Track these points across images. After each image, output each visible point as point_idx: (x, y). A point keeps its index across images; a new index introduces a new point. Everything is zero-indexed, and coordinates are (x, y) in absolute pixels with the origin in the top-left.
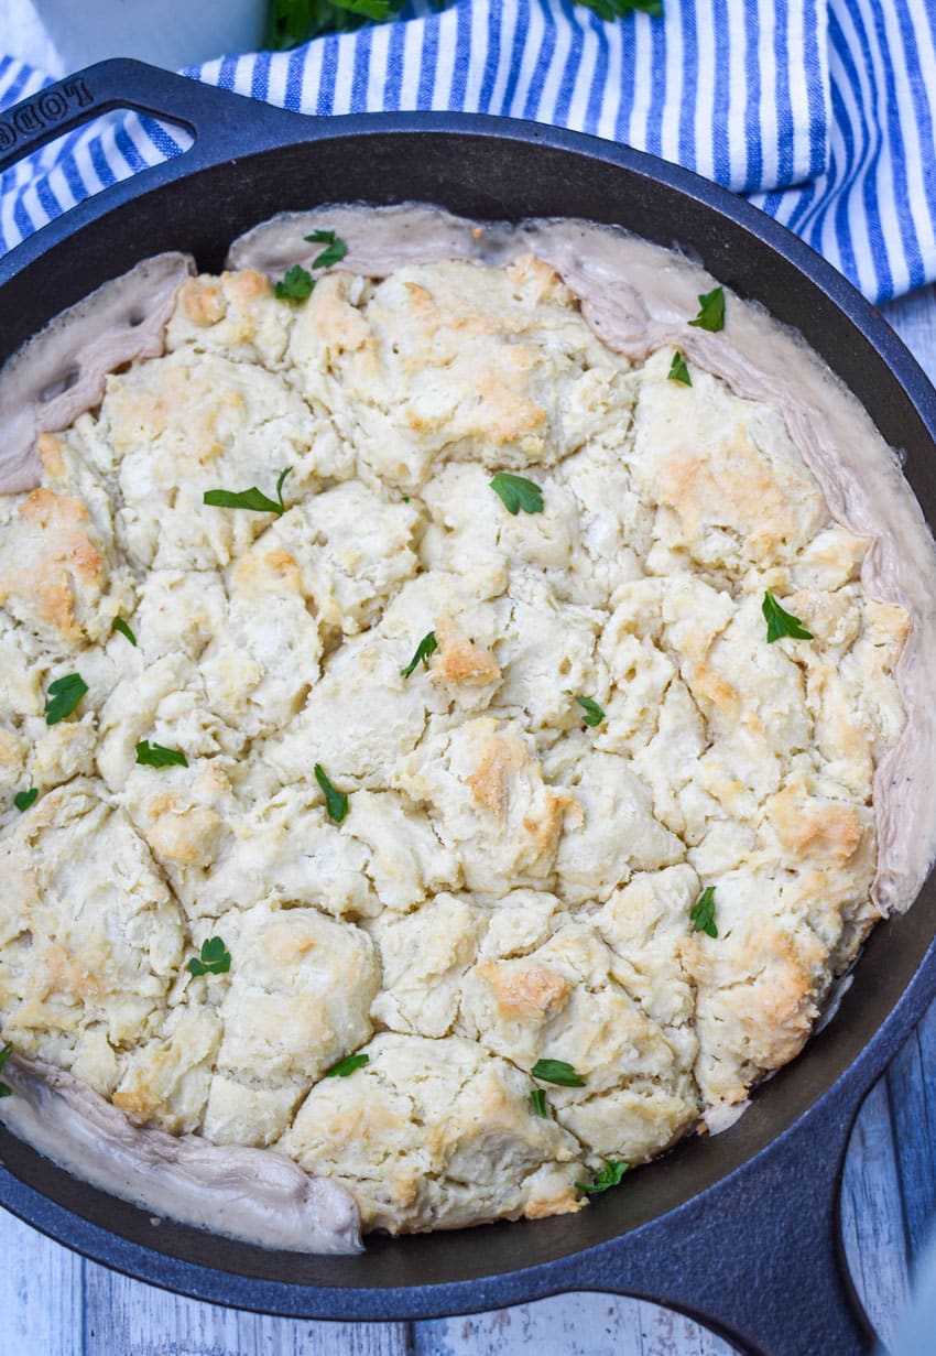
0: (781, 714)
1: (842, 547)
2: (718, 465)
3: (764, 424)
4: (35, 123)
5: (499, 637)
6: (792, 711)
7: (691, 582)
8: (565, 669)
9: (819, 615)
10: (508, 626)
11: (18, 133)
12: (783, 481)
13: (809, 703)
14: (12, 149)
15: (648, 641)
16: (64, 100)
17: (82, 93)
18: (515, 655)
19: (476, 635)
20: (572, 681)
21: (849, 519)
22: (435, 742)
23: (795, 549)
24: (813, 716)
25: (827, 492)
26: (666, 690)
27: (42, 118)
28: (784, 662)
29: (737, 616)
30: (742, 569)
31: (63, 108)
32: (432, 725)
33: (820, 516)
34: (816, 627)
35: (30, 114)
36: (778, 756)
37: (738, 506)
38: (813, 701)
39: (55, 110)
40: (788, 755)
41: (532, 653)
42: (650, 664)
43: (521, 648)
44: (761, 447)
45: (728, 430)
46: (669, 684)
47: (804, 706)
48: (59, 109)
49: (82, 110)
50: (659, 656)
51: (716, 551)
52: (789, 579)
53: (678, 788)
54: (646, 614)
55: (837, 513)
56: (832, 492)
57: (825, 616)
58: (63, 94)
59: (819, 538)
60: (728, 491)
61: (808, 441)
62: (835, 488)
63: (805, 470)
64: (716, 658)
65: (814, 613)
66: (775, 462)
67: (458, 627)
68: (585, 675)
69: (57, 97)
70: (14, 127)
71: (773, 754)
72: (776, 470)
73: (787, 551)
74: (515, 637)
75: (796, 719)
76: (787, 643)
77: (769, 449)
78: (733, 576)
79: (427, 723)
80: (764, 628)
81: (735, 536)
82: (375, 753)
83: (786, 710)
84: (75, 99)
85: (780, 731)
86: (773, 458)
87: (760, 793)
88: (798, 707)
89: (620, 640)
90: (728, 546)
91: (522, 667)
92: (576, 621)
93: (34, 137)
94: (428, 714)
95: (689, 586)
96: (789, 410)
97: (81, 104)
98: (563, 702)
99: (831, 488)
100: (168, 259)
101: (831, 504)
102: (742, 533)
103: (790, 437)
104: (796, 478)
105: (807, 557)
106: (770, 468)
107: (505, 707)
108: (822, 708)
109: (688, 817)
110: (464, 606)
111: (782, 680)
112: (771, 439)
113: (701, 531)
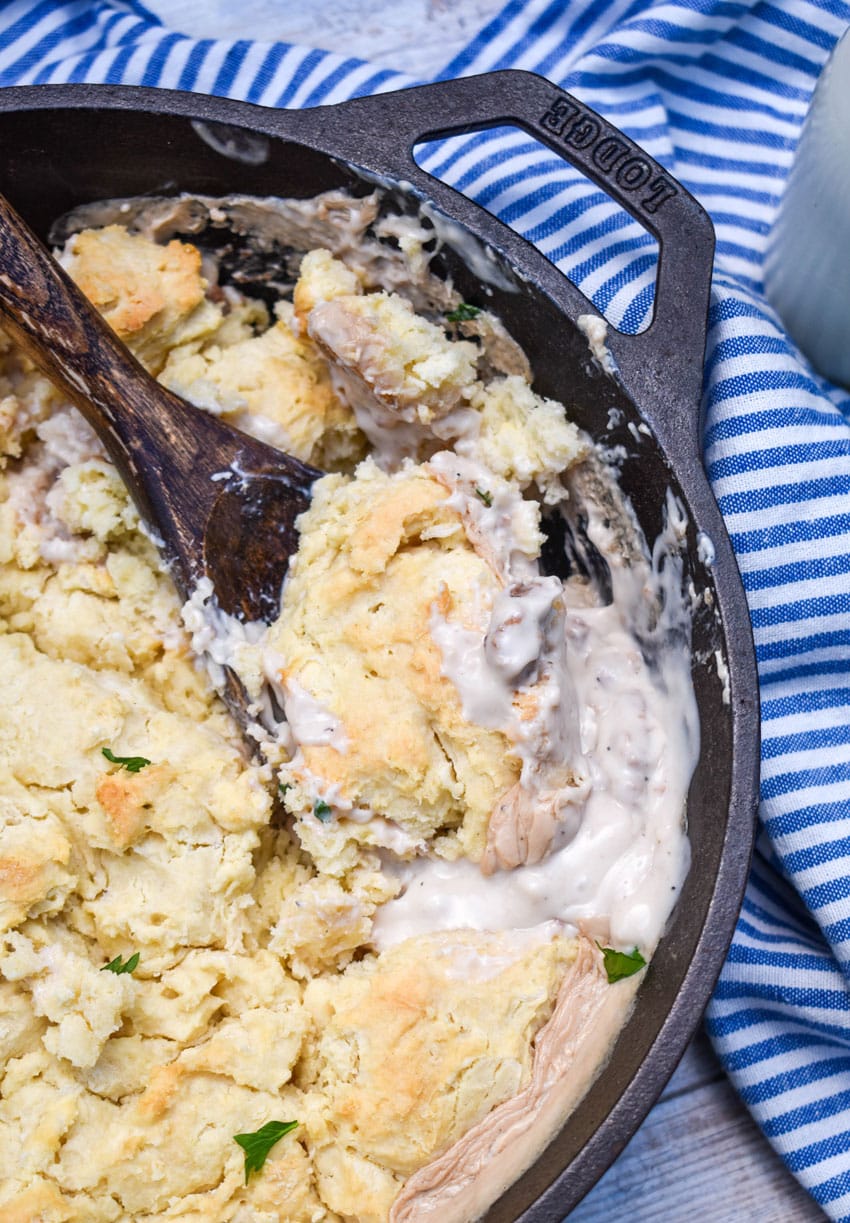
0: (150, 1173)
1: (370, 1198)
2: (426, 1031)
3: (499, 1073)
4: (609, 161)
5: (166, 836)
6: (159, 1183)
7: (292, 1034)
8: (157, 919)
9: (274, 1188)
10: (184, 843)
11: (590, 150)
12: (426, 1111)
13: (173, 1201)
14: (571, 150)
15: (216, 1003)
16: (645, 183)
17: (658, 199)
18: (154, 860)
19: (159, 810)
20: (144, 931)
21: (411, 1198)
22: (35, 803)
23: (351, 1144)
24: (165, 1210)
25: (435, 1165)
26: (165, 1038)
27: (615, 168)
28: (214, 1161)
29: (262, 1096)
30: (325, 1090)
31: (636, 184)
32: (59, 794)
33: (401, 1164)
34: (263, 1189)
35: (619, 152)
36: (104, 1181)
37: (383, 1066)
38: (177, 1205)
39: (629, 178)
40: (110, 1192)
41: (163, 878)
42: (185, 1012)
43: (164, 864)
44: (465, 1077)
45: (477, 1034)
46: (170, 1040)
47: (170, 1196)
48: (631, 182)
49: (637, 205)
50: (197, 1020)
51: (332, 1055)
52: (319, 1145)
53: (45, 1077)
54: (246, 991)
55: (415, 1181)
56: (436, 1173)
57: (276, 1195)
58: (652, 180)
59: (374, 1167)
60: (397, 1051)
61: (494, 1129)
62: (442, 1173)
63: (455, 1133)
64: (200, 1084)
65: (275, 1181)
66: (451, 1097)
67: (162, 790)
68: (155, 943)
69: (646, 174)
70: (598, 141)
71: (102, 1174)
72: (439, 1101)
73: (346, 1135)
74: (173, 855)
75: (151, 1191)
76: (238, 1159)
77: (464, 1086)
78: (321, 1081)
79: (60, 789)
80: (252, 1128)
81: (354, 1071)
82: (14, 743)
83: (156, 1177)
84: (647, 193)
85: (131, 1176)
86: (455, 1094)
87: (56, 1170)
88: (165, 1190)
89: (207, 970)
90: (340, 1066)
91: (146, 872)
92: (219, 917)
93: (592, 167)
94: (69, 787)
95: (286, 1033)
96: (527, 1099)
97: (644, 203)
98: (117, 928)
99: (441, 1169)
100: (517, 355)
101: (422, 1173)
102: (359, 1079)
103: (494, 1108)
104: (435, 1126)
105: (349, 1160)
106: (440, 1093)
107: (103, 867)
108: (174, 1217)
109: (16, 1098)
110: (191, 789)
111: (193, 1166)
112: (479, 1087)
113: (346, 1031)
